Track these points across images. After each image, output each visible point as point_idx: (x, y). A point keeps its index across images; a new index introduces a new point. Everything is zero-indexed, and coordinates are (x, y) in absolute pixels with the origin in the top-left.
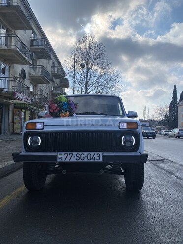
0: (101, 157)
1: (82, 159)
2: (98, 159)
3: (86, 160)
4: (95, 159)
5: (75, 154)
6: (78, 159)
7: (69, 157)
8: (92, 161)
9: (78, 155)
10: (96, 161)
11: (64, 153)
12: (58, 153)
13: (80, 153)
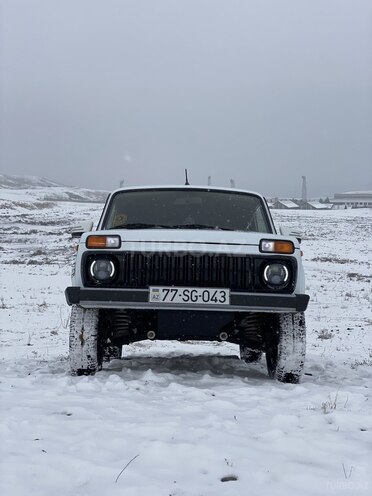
0: (227, 297)
1: (194, 299)
2: (222, 299)
3: (200, 301)
4: (216, 300)
5: (181, 290)
6: (186, 298)
7: (171, 294)
8: (210, 302)
9: (186, 293)
10: (218, 302)
11: (161, 288)
12: (151, 288)
13: (190, 289)
